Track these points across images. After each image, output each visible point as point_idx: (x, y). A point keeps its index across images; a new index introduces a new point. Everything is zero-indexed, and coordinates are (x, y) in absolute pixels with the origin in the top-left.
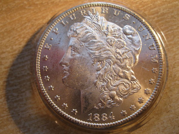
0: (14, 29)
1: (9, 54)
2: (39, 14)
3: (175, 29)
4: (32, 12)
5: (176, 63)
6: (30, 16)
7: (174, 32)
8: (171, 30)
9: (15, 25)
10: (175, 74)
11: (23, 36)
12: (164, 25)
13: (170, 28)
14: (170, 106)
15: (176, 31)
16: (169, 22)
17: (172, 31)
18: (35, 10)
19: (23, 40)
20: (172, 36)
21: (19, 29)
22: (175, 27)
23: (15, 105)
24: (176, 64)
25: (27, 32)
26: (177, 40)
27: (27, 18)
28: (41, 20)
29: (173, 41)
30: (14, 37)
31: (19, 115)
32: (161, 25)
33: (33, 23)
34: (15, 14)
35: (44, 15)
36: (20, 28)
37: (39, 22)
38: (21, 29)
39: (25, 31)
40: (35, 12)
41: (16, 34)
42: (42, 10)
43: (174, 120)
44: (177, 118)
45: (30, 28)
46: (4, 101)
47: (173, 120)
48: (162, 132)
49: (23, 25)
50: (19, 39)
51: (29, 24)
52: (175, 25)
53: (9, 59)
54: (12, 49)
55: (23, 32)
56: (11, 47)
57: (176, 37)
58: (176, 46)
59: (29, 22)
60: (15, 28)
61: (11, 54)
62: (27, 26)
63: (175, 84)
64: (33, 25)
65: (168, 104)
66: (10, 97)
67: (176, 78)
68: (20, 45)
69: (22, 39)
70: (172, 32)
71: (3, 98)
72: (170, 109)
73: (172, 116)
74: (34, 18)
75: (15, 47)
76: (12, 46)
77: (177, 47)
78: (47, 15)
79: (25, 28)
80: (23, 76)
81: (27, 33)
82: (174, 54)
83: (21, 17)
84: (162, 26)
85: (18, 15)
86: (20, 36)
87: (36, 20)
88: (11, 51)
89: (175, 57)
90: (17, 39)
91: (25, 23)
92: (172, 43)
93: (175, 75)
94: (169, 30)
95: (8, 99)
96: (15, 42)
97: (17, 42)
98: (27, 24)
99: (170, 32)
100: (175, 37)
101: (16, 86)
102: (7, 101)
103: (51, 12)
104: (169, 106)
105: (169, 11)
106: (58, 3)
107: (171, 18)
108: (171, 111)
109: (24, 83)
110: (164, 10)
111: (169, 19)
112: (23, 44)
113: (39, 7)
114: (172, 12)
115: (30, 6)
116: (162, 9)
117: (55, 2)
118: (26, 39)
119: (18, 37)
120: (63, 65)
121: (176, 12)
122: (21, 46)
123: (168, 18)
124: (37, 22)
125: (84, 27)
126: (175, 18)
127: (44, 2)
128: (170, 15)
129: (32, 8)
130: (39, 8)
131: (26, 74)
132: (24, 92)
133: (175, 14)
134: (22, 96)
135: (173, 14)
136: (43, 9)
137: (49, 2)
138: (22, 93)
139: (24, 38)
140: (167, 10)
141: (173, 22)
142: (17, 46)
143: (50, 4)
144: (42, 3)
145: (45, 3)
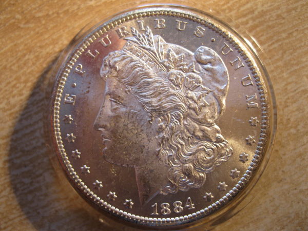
0: (5, 68)
1: (6, 114)
2: (46, 36)
3: (284, 39)
4: (32, 33)
5: (288, 99)
6: (30, 41)
7: (282, 44)
8: (277, 41)
9: (7, 61)
10: (289, 117)
11: (23, 79)
12: (265, 34)
13: (275, 38)
14: (283, 171)
15: (287, 41)
16: (274, 27)
17: (280, 43)
18: (37, 30)
19: (25, 86)
20: (281, 52)
21: (15, 68)
22: (284, 35)
23: (30, 197)
24: (288, 101)
25: (29, 70)
26: (288, 58)
27: (26, 45)
28: (51, 47)
29: (281, 60)
30: (9, 83)
31: (39, 213)
32: (260, 35)
33: (37, 54)
34: (4, 40)
35: (54, 37)
36: (16, 65)
37: (48, 50)
38: (19, 67)
39: (25, 69)
40: (38, 33)
41: (11, 77)
42: (49, 29)
43: (290, 194)
44: (295, 189)
45: (34, 64)
46: (10, 194)
47: (288, 193)
48: (272, 213)
49: (20, 59)
50: (18, 85)
51: (32, 56)
52: (284, 31)
53: (6, 122)
54: (9, 103)
55: (22, 71)
56: (6, 101)
57: (287, 52)
58: (288, 69)
59: (30, 52)
60: (8, 66)
61: (9, 112)
62: (28, 59)
63: (289, 134)
64: (37, 58)
65: (280, 168)
66: (18, 186)
67: (290, 125)
68: (21, 95)
69: (22, 85)
70: (280, 45)
71: (8, 189)
72: (282, 177)
73: (286, 187)
74: (38, 45)
75: (13, 101)
76: (8, 99)
77: (289, 71)
78: (61, 36)
79: (25, 64)
80: (35, 148)
81: (29, 73)
82: (285, 83)
83: (15, 45)
84: (262, 35)
85: (8, 42)
86: (18, 79)
87: (41, 47)
88: (7, 107)
89: (286, 89)
90: (14, 86)
91: (24, 55)
92: (280, 63)
93: (289, 119)
94: (274, 41)
95: (15, 190)
96: (12, 91)
97: (15, 92)
98: (27, 57)
99: (276, 45)
100: (284, 52)
101: (25, 166)
102: (15, 192)
103: (67, 30)
104: (281, 173)
105: (272, 7)
106: (76, 11)
107: (276, 20)
108: (285, 180)
109: (39, 161)
110: (263, 5)
111: (274, 22)
112: (26, 93)
113: (43, 22)
114: (278, 8)
115: (27, 22)
116: (259, 3)
117: (70, 11)
118: (29, 84)
119: (15, 82)
120: (100, 129)
121: (285, 7)
122: (23, 97)
123: (271, 19)
124: (44, 52)
125: (128, 57)
126: (284, 18)
127: (51, 13)
128: (275, 14)
129: (32, 25)
130: (44, 25)
131: (39, 144)
132: (41, 175)
133: (284, 11)
134: (38, 182)
135: (279, 12)
136: (52, 25)
137: (60, 12)
138: (38, 176)
139: (26, 82)
140: (269, 4)
141: (280, 26)
142: (17, 99)
143: (62, 16)
144: (48, 15)
145: (53, 14)
